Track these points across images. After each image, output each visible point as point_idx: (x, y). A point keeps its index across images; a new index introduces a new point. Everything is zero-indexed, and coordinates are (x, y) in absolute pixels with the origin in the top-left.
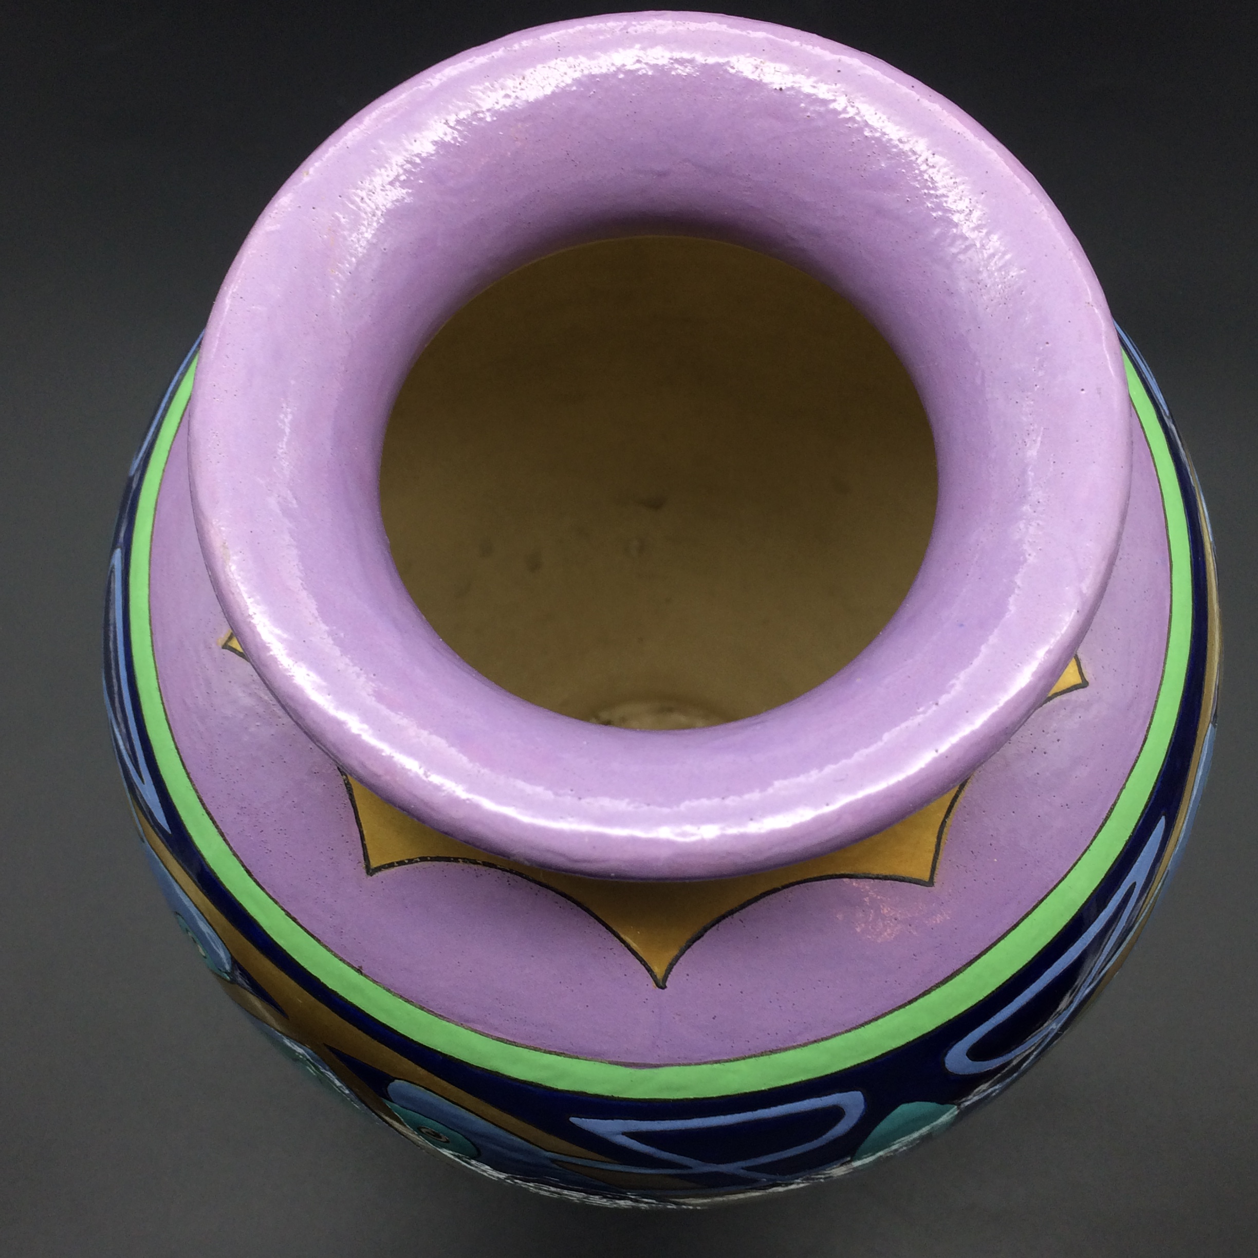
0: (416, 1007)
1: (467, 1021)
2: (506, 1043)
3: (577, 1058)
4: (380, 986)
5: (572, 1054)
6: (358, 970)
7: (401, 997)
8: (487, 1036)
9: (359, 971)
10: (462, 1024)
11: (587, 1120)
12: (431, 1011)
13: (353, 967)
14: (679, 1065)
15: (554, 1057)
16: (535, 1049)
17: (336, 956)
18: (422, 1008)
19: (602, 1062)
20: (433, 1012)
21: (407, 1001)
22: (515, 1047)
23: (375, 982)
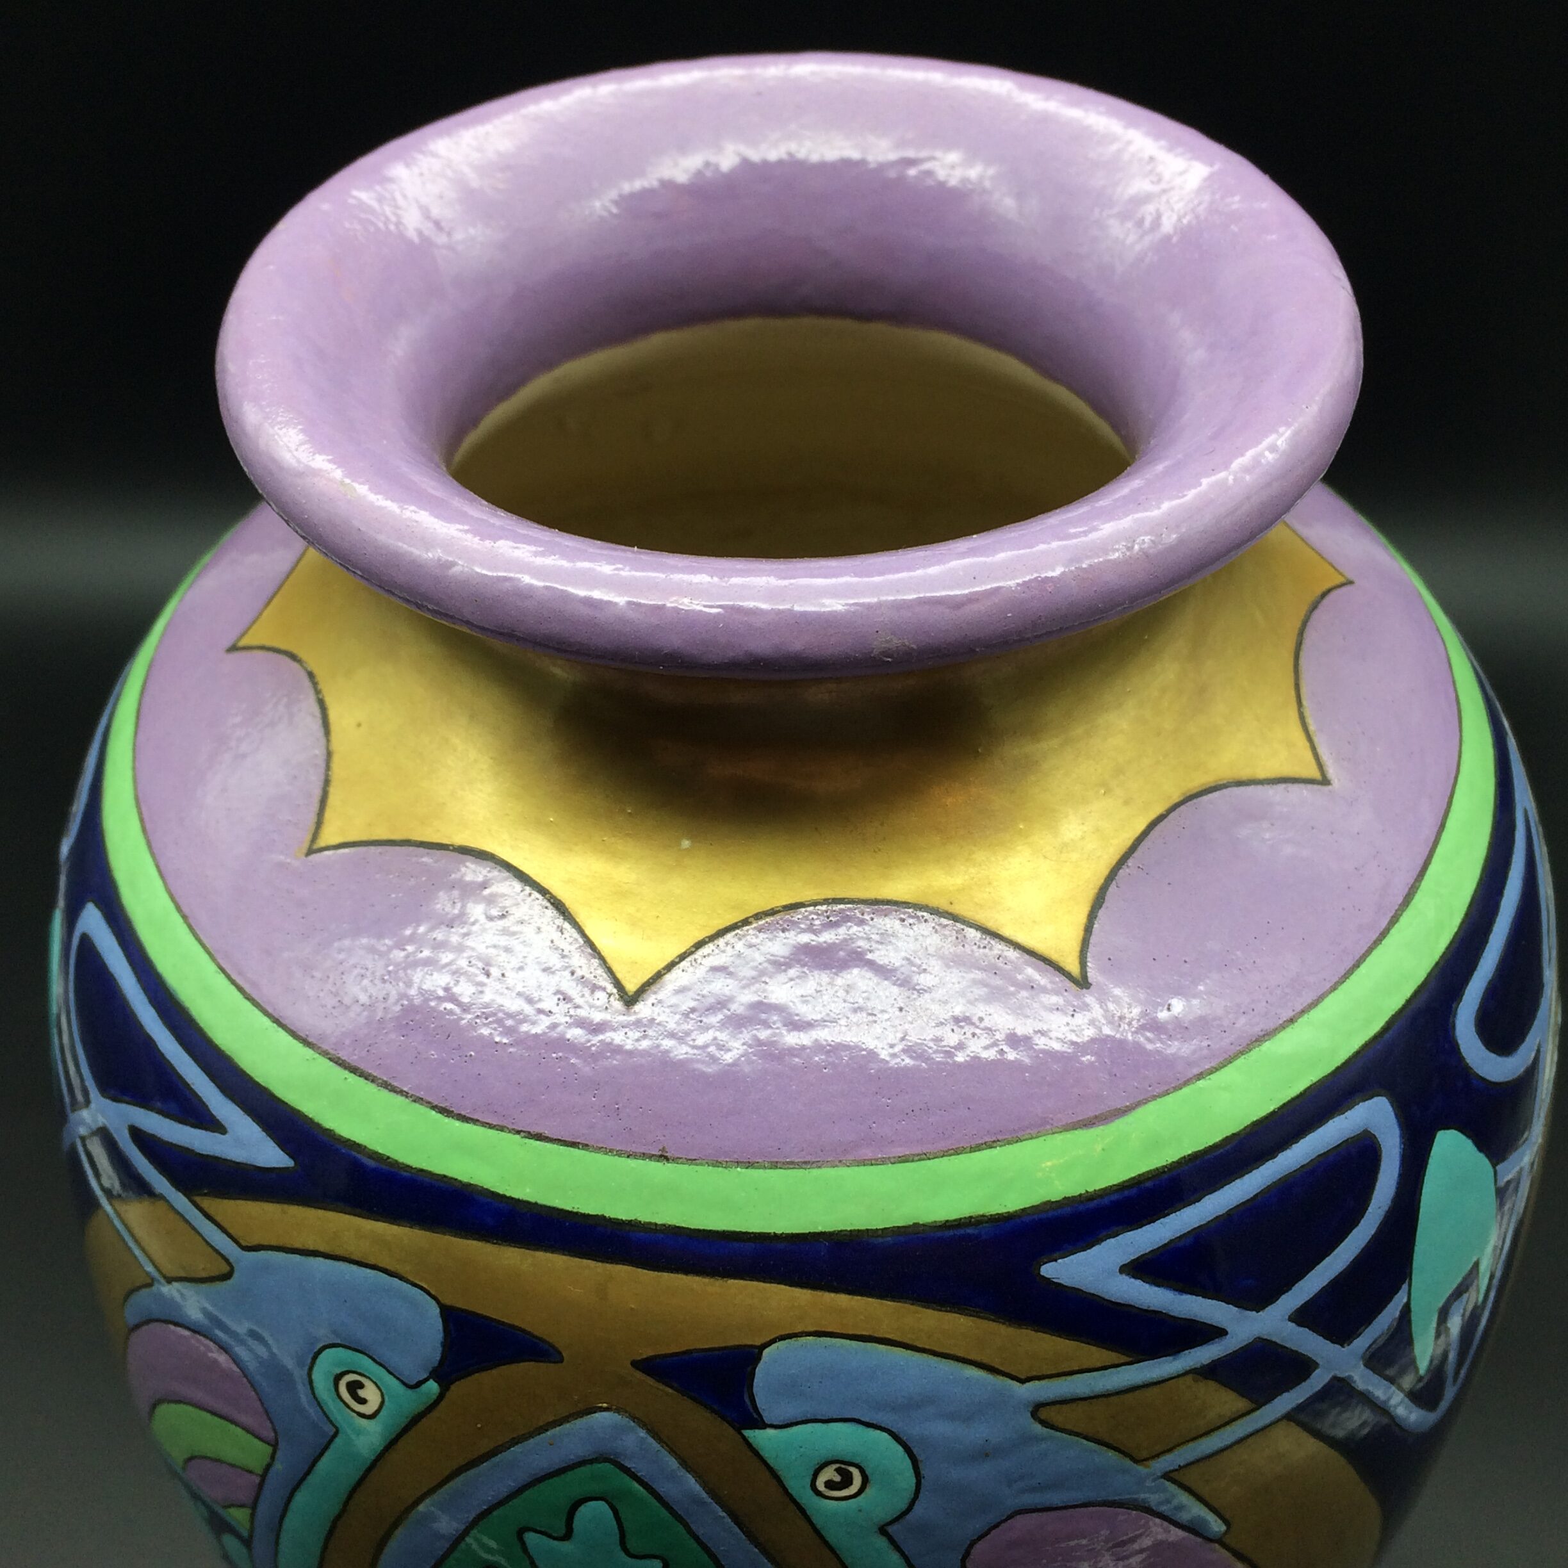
0: (765, 1168)
1: (845, 1152)
2: (913, 1161)
3: (1019, 1140)
4: (701, 1164)
5: (1008, 1137)
6: (661, 1156)
7: (738, 1163)
8: (883, 1161)
9: (663, 1157)
10: (840, 1161)
11: (1066, 1259)
12: (788, 1163)
13: (651, 1157)
14: (1154, 1098)
15: (986, 1153)
16: (957, 1152)
17: (619, 1154)
18: (775, 1165)
19: (1053, 1133)
20: (792, 1163)
21: (750, 1165)
22: (928, 1161)
23: (692, 1161)
